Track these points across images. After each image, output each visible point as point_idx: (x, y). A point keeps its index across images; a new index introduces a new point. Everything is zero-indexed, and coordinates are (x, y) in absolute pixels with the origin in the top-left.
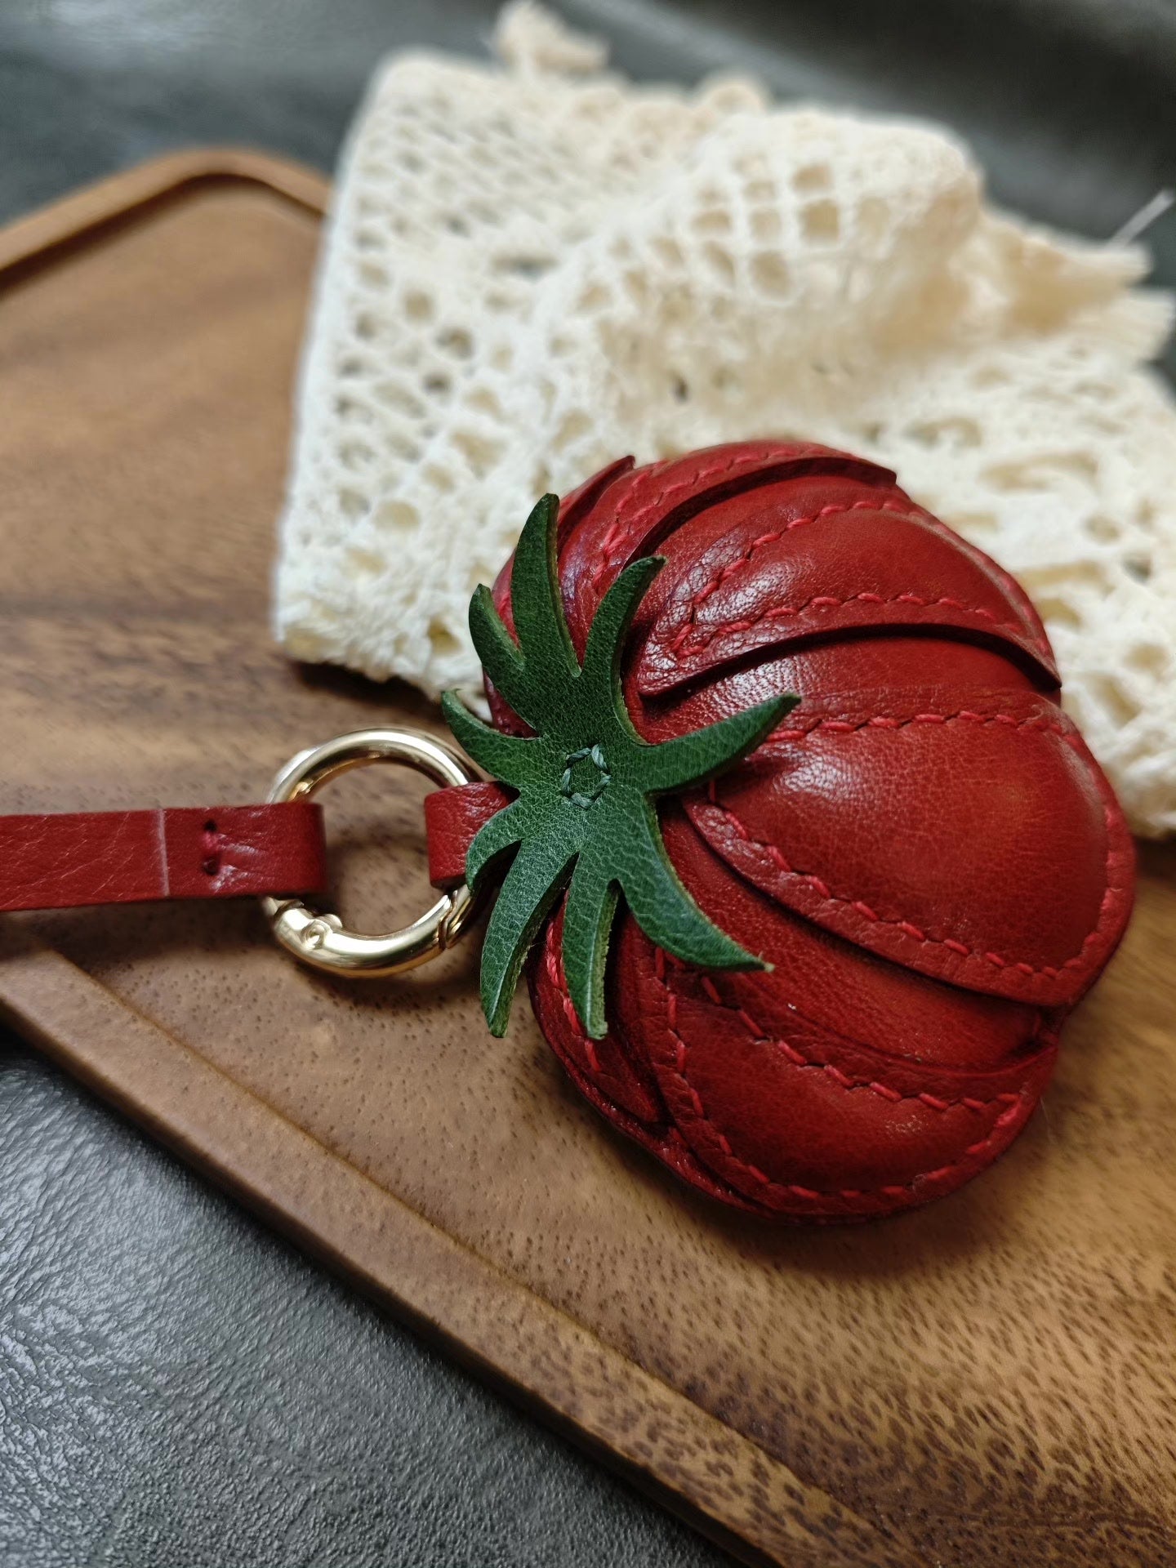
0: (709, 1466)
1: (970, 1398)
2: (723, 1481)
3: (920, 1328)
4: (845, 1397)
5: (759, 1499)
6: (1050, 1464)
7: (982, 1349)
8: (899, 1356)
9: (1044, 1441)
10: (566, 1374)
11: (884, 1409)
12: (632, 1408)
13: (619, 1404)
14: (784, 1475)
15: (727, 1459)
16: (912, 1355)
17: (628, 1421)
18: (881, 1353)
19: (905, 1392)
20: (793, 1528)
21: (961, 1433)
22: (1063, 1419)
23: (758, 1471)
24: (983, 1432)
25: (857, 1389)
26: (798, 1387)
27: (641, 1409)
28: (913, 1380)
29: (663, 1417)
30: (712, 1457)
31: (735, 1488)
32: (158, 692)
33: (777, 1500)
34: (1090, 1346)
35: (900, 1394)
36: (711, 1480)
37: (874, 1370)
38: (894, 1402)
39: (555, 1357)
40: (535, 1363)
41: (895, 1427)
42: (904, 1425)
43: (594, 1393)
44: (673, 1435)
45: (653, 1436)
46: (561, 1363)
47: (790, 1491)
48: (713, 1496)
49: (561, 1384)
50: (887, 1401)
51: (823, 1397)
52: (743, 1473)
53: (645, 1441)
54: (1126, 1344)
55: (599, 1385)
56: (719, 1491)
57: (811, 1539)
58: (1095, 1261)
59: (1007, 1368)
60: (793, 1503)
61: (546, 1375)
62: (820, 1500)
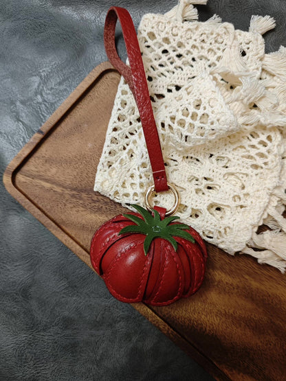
0: (163, 327)
1: (199, 322)
2: (164, 329)
4: (183, 319)
5: (168, 332)
6: (208, 331)
7: (203, 317)
8: (191, 315)
9: (208, 328)
10: (148, 314)
11: (188, 322)
13: (154, 319)
14: (171, 329)
16: (193, 316)
17: (154, 321)
18: (189, 315)
20: (171, 335)
21: (197, 326)
22: (212, 327)
23: (168, 329)
24: (200, 326)
25: (185, 318)
26: (177, 317)
27: (156, 320)
28: (192, 319)
29: (158, 321)
31: (166, 330)
32: (102, 207)
33: (170, 332)
34: (218, 319)
35: (190, 320)
37: (188, 317)
41: (189, 324)
44: (160, 324)
48: (162, 330)
50: (188, 320)
51: (180, 319)
52: (166, 328)
53: (156, 323)
54: (224, 319)
55: (151, 316)
57: (173, 336)
58: (223, 308)
59: (206, 319)
60: (172, 333)
61: (146, 314)
62: (175, 333)
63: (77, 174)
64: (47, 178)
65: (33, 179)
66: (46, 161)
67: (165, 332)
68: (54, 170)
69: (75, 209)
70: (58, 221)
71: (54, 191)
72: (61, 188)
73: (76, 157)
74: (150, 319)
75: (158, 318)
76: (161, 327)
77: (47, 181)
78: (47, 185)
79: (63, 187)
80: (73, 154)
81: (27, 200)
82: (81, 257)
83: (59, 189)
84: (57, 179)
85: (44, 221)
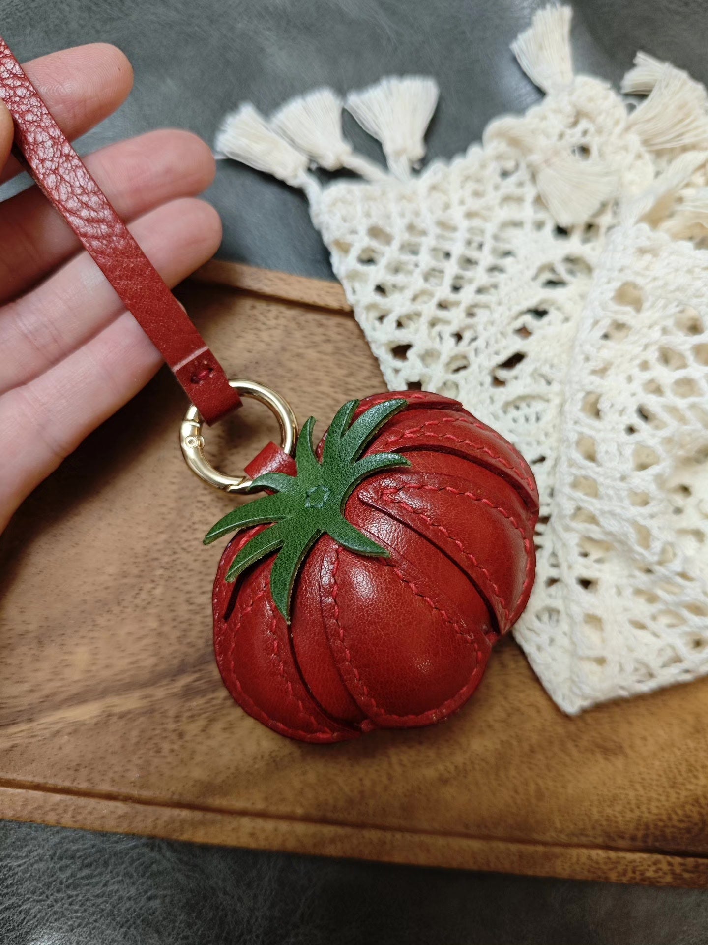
0: (654, 871)
2: (660, 874)
3: (696, 773)
4: (680, 812)
5: (673, 873)
8: (691, 787)
10: (599, 868)
11: (694, 809)
12: (624, 867)
13: (620, 868)
14: (678, 860)
15: (660, 866)
16: (697, 784)
17: (625, 873)
18: (687, 789)
19: (698, 799)
20: (686, 875)
23: (670, 864)
25: (683, 807)
26: (664, 817)
27: (627, 866)
28: (699, 793)
29: (634, 864)
30: (654, 868)
31: (665, 873)
33: (678, 870)
35: (697, 801)
36: (657, 875)
37: (686, 797)
38: (696, 804)
39: (594, 865)
40: (589, 871)
41: (700, 813)
42: (701, 810)
43: (611, 869)
44: (641, 868)
45: (634, 872)
46: (596, 866)
47: (682, 864)
48: (659, 879)
49: (600, 873)
50: (693, 805)
51: (674, 817)
52: (665, 867)
53: (633, 875)
55: (611, 866)
56: (660, 877)
57: (692, 875)
60: (683, 867)
61: (594, 873)
62: (690, 861)
63: (162, 622)
64: (74, 689)
65: (30, 720)
66: (40, 643)
67: (669, 879)
68: (81, 656)
69: (218, 727)
70: (188, 798)
71: (122, 716)
72: (137, 694)
73: (125, 575)
74: (613, 876)
75: (630, 856)
76: (650, 874)
77: (78, 699)
78: (87, 712)
79: (144, 685)
80: (111, 570)
81: (57, 797)
82: (331, 850)
83: (131, 702)
84: (106, 674)
85: (149, 822)
